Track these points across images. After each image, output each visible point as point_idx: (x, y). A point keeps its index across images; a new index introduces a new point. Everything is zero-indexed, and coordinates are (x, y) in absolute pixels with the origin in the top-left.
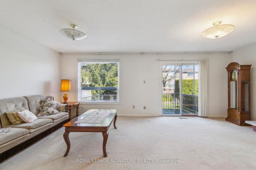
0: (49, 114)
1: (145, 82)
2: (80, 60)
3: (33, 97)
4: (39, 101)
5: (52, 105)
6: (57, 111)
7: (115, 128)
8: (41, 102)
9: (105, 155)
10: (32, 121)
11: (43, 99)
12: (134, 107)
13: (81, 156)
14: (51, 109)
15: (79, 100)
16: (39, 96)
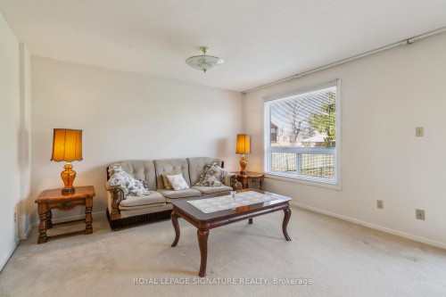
0: (208, 184)
1: (419, 132)
2: (267, 99)
3: (196, 159)
4: (202, 165)
5: (214, 172)
6: (219, 182)
7: (287, 239)
8: (205, 167)
9: (202, 273)
10: (179, 189)
11: (209, 162)
12: (380, 205)
13: (183, 255)
14: (211, 179)
15: (267, 170)
16: (204, 158)
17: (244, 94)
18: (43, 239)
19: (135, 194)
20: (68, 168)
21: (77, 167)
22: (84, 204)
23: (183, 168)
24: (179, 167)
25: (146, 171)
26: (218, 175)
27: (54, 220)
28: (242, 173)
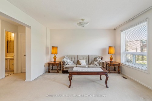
0: (94, 65)
2: (122, 31)
6: (98, 64)
8: (95, 59)
10: (82, 65)
17: (115, 29)
18: (49, 72)
19: (69, 64)
20: (55, 56)
21: (57, 56)
22: (56, 65)
23: (86, 58)
24: (85, 58)
25: (74, 58)
26: (98, 61)
27: (53, 69)
28: (110, 62)
